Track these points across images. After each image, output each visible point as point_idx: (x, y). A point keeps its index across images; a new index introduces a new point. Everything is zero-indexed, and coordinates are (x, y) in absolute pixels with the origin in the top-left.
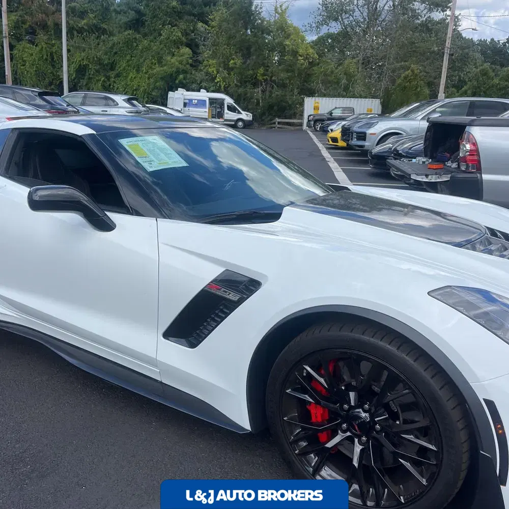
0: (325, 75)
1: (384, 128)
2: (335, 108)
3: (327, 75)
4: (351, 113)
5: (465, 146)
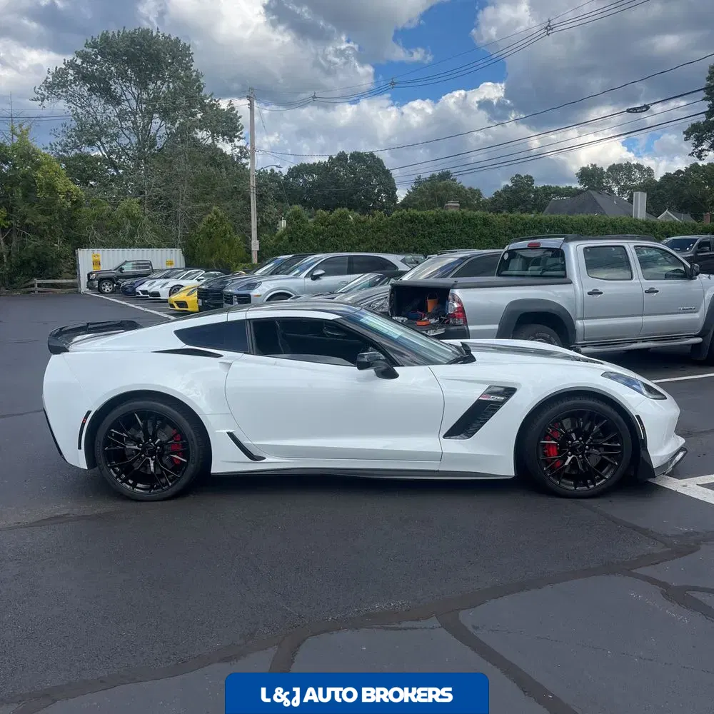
0: (100, 218)
1: (268, 289)
2: (126, 261)
3: (102, 218)
4: (148, 267)
5: (453, 306)
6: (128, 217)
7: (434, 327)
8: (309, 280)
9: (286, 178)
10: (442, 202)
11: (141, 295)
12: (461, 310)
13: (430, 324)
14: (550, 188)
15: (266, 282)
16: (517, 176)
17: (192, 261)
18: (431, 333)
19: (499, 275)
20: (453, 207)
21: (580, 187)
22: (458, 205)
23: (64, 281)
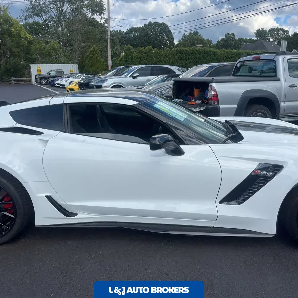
0: (40, 50)
1: (111, 83)
2: (52, 70)
3: (41, 50)
4: (62, 73)
5: (211, 93)
6: (54, 50)
7: (198, 106)
8: (131, 78)
9: (126, 33)
10: (194, 45)
11: (57, 85)
12: (216, 96)
13: (196, 104)
14: (242, 39)
15: (110, 79)
16: (227, 33)
17: (81, 70)
18: (197, 109)
19: (234, 75)
20: (199, 46)
21: (255, 39)
22: (202, 46)
23: (25, 79)
